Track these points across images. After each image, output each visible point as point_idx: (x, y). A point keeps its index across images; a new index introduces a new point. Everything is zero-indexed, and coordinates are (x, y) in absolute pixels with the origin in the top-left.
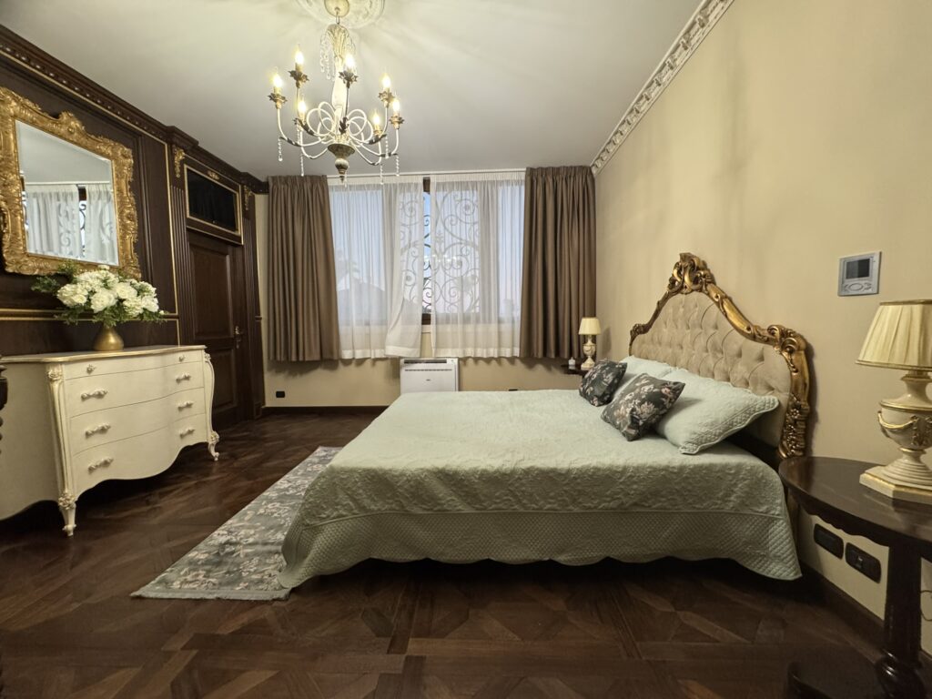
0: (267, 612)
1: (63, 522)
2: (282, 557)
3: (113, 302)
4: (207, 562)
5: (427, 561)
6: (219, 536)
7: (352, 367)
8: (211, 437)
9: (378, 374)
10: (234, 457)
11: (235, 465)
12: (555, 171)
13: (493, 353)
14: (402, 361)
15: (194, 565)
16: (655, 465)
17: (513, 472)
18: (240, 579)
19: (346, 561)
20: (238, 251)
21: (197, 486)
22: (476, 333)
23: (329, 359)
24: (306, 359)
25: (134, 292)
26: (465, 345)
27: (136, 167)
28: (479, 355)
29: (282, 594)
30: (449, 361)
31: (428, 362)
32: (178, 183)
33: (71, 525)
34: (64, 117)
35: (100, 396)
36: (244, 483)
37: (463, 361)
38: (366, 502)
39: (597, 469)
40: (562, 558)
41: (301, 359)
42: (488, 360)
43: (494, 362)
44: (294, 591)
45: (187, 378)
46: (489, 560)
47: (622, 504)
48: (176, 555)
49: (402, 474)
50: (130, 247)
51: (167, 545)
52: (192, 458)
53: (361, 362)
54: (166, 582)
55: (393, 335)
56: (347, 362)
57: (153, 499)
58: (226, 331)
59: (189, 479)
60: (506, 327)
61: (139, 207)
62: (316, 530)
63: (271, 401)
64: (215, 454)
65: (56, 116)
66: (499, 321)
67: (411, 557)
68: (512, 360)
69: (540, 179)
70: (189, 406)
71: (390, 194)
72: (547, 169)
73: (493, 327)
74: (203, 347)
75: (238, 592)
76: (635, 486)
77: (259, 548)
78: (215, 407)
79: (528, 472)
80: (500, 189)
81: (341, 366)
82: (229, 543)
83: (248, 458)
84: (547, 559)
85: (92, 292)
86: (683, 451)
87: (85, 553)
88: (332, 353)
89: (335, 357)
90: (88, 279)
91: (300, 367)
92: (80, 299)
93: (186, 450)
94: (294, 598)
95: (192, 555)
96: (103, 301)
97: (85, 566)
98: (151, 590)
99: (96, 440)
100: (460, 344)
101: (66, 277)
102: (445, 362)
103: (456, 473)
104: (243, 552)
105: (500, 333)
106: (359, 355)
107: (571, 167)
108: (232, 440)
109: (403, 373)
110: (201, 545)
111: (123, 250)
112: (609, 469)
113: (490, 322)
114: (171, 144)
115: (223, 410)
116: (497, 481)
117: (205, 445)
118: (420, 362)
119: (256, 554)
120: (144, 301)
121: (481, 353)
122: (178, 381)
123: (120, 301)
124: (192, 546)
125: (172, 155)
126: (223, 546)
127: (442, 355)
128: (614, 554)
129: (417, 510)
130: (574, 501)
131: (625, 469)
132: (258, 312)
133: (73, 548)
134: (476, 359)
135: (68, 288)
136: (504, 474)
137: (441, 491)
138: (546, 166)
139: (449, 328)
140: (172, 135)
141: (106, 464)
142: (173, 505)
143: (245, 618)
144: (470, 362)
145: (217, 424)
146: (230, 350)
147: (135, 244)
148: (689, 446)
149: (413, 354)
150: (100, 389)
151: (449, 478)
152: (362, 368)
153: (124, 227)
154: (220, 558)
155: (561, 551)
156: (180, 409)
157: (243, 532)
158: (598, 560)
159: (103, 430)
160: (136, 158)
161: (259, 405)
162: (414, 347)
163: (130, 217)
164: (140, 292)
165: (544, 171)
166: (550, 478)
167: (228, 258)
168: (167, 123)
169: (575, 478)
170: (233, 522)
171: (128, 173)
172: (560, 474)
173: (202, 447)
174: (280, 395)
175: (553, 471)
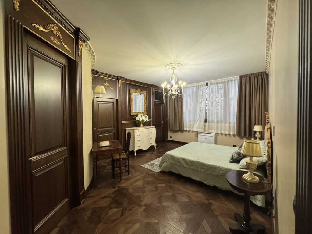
0: (155, 173)
1: (134, 154)
2: (159, 167)
3: (142, 119)
4: (150, 165)
5: (180, 174)
6: (152, 162)
7: (187, 132)
8: (155, 145)
9: (193, 135)
10: (159, 149)
11: (158, 151)
12: (250, 75)
13: (227, 133)
14: (199, 132)
15: (148, 164)
16: (227, 168)
17: (195, 162)
18: (153, 168)
19: (167, 170)
20: (164, 104)
21: (152, 153)
22: (221, 126)
23: (181, 130)
24: (176, 129)
25: (145, 117)
26: (217, 130)
27: (147, 94)
28: (222, 133)
29: (157, 172)
30: (212, 134)
31: (206, 133)
32: (153, 94)
33: (135, 155)
34: (138, 90)
35: (140, 135)
36: (159, 155)
37: (217, 134)
38: (170, 160)
39: (213, 165)
40: (205, 182)
41: (175, 129)
42: (226, 135)
43: (228, 136)
44: (159, 172)
45: (152, 133)
46: (190, 178)
47: (218, 174)
48: (147, 162)
49: (176, 157)
50: (145, 108)
51: (146, 161)
52: (152, 148)
53: (189, 131)
54: (145, 165)
55: (196, 125)
56: (186, 131)
57: (145, 154)
58: (161, 122)
59: (151, 152)
60: (232, 125)
61: (147, 101)
62: (163, 163)
63: (169, 138)
64: (156, 148)
65: (137, 90)
66: (230, 123)
67: (177, 173)
68: (234, 135)
69: (244, 79)
70: (152, 138)
71: (197, 88)
72: (247, 75)
73: (227, 125)
74: (155, 127)
75: (153, 170)
76: (221, 171)
77: (157, 165)
78: (156, 139)
79: (198, 162)
80: (230, 83)
81: (184, 132)
82: (153, 163)
83: (161, 150)
84: (201, 181)
85: (140, 118)
86: (238, 167)
87: (137, 159)
88: (181, 128)
89: (182, 130)
90: (139, 115)
91: (175, 131)
92: (138, 119)
93: (151, 146)
94: (159, 173)
95: (148, 163)
96: (141, 120)
97: (136, 161)
98: (143, 166)
99: (139, 142)
100: (216, 129)
101: (137, 116)
102: (211, 134)
103: (185, 159)
104: (155, 165)
105: (230, 127)
106: (188, 130)
107: (257, 73)
108: (160, 146)
109: (199, 135)
110: (150, 162)
111: (144, 109)
112: (216, 166)
113: (226, 123)
114: (152, 87)
115: (158, 139)
116: (192, 162)
117: (154, 146)
118: (204, 133)
119: (156, 166)
120: (146, 119)
121: (223, 132)
122: (150, 133)
123: (143, 119)
124: (149, 162)
125: (152, 89)
126: (152, 163)
127: (210, 131)
128: (217, 185)
129: (178, 164)
130: (207, 171)
131: (219, 167)
132: (167, 118)
133: (135, 158)
134: (222, 134)
135: (137, 117)
136: (193, 161)
137: (182, 162)
138: (246, 74)
139: (213, 124)
140: (152, 86)
141: (140, 146)
142: (148, 155)
143: (152, 173)
144: (220, 135)
145: (156, 142)
146: (161, 126)
147: (146, 108)
148: (241, 166)
149: (202, 131)
150: (140, 134)
151: (184, 159)
152: (189, 133)
153: (144, 105)
154: (152, 165)
155: (205, 181)
156: (150, 138)
157: (156, 162)
158: (212, 186)
159: (140, 141)
160: (147, 93)
161: (166, 139)
162: (202, 129)
163: (145, 103)
164: (146, 117)
165: (246, 76)
166: (202, 165)
167: (162, 106)
168: (151, 84)
169: (207, 166)
170: (155, 160)
171: (145, 95)
172: (204, 164)
173: (153, 146)
174: (171, 137)
175: (203, 163)
